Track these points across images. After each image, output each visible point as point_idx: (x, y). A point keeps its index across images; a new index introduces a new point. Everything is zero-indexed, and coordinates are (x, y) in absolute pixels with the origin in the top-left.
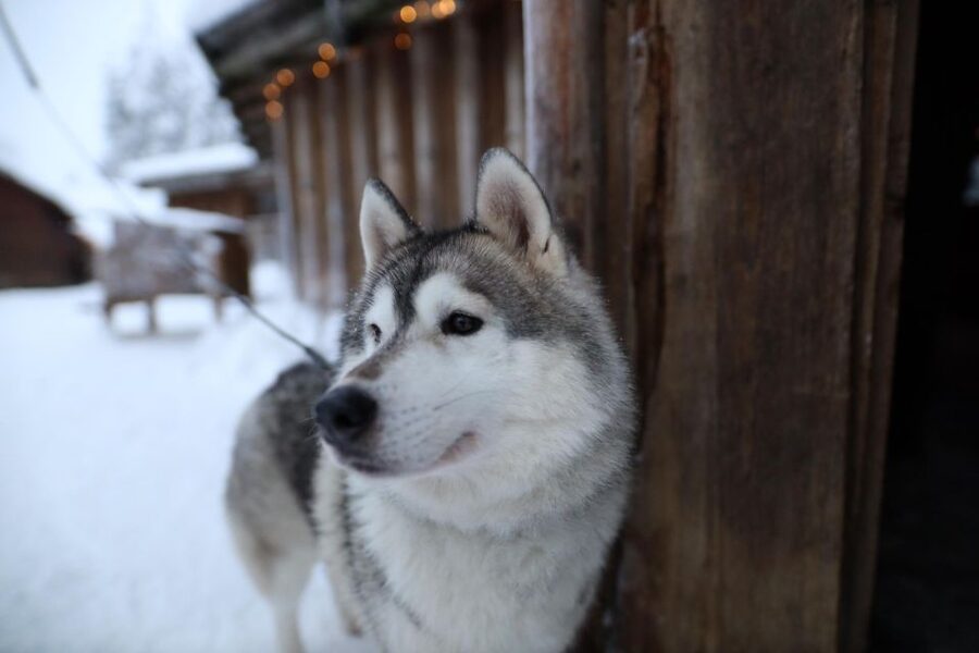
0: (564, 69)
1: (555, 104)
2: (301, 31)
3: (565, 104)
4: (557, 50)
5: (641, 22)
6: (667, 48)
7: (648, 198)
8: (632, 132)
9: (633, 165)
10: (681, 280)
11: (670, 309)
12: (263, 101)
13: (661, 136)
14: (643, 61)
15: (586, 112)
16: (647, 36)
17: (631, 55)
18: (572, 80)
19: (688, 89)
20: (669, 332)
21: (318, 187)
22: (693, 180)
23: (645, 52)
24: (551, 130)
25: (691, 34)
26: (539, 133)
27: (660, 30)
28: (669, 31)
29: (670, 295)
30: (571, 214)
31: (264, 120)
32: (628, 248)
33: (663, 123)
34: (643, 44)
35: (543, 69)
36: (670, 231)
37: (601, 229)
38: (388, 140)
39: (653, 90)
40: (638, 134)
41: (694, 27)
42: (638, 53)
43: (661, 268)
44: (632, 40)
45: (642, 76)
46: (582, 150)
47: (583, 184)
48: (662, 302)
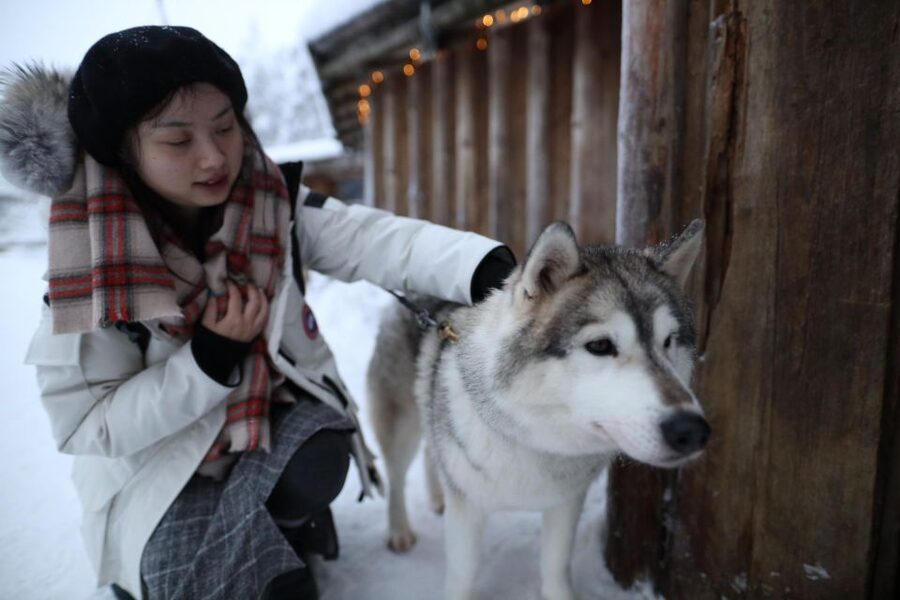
0: (656, 48)
1: (647, 75)
2: (398, 36)
3: (655, 74)
4: (651, 34)
5: (720, 10)
6: (742, 29)
7: (721, 147)
8: (710, 96)
9: (709, 122)
10: (746, 213)
11: (736, 236)
12: (358, 98)
13: (733, 99)
14: (722, 40)
15: (671, 80)
16: (726, 20)
17: (712, 35)
18: (661, 54)
19: (759, 61)
20: (733, 256)
21: (400, 171)
22: (760, 133)
23: (724, 34)
24: (642, 95)
25: (764, 17)
26: (631, 98)
27: (737, 14)
28: (744, 16)
29: (736, 225)
30: (655, 161)
31: (355, 115)
32: (702, 188)
33: (736, 87)
34: (722, 26)
35: (637, 49)
36: (739, 173)
37: (679, 174)
38: (463, 130)
39: (729, 62)
40: (715, 98)
41: (766, 12)
42: (718, 34)
43: (729, 205)
44: (713, 24)
45: (720, 52)
46: (667, 111)
47: (666, 138)
48: (728, 231)
